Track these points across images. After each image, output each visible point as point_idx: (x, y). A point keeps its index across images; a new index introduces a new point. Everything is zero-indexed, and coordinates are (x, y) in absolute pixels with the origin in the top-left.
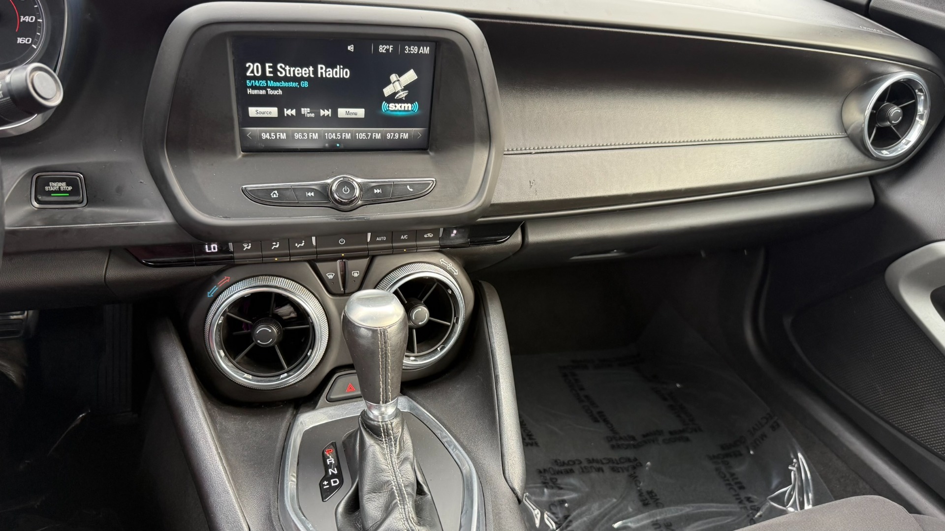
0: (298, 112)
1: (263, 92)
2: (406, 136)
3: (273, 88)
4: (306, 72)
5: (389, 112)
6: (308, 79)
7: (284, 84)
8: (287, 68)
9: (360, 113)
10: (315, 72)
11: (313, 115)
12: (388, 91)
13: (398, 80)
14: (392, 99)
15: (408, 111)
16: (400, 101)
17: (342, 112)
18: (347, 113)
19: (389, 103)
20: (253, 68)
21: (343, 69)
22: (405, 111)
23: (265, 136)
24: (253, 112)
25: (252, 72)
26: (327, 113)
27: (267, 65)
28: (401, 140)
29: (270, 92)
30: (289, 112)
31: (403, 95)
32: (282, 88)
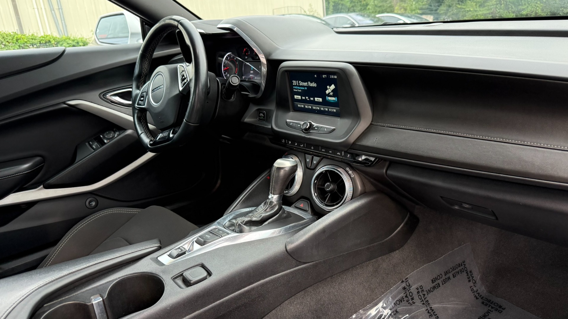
0: (305, 98)
1: (297, 90)
2: (335, 111)
3: (299, 89)
4: (305, 84)
5: (329, 100)
6: (306, 86)
7: (302, 88)
8: (301, 83)
9: (320, 100)
10: (308, 84)
11: (309, 99)
12: (327, 92)
13: (330, 88)
14: (329, 95)
15: (334, 100)
16: (331, 96)
17: (316, 99)
18: (318, 100)
19: (328, 97)
20: (294, 82)
21: (315, 83)
22: (333, 100)
23: (299, 106)
24: (296, 97)
25: (294, 84)
26: (312, 99)
27: (297, 81)
28: (333, 112)
29: (299, 91)
30: (304, 98)
31: (331, 94)
32: (301, 89)
